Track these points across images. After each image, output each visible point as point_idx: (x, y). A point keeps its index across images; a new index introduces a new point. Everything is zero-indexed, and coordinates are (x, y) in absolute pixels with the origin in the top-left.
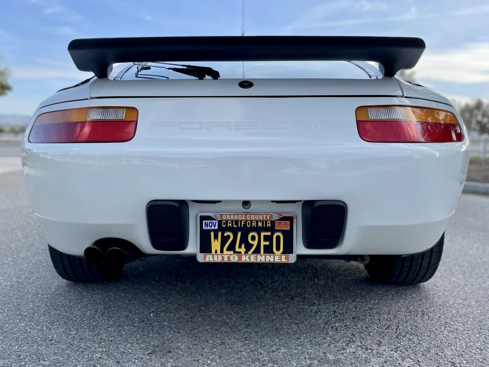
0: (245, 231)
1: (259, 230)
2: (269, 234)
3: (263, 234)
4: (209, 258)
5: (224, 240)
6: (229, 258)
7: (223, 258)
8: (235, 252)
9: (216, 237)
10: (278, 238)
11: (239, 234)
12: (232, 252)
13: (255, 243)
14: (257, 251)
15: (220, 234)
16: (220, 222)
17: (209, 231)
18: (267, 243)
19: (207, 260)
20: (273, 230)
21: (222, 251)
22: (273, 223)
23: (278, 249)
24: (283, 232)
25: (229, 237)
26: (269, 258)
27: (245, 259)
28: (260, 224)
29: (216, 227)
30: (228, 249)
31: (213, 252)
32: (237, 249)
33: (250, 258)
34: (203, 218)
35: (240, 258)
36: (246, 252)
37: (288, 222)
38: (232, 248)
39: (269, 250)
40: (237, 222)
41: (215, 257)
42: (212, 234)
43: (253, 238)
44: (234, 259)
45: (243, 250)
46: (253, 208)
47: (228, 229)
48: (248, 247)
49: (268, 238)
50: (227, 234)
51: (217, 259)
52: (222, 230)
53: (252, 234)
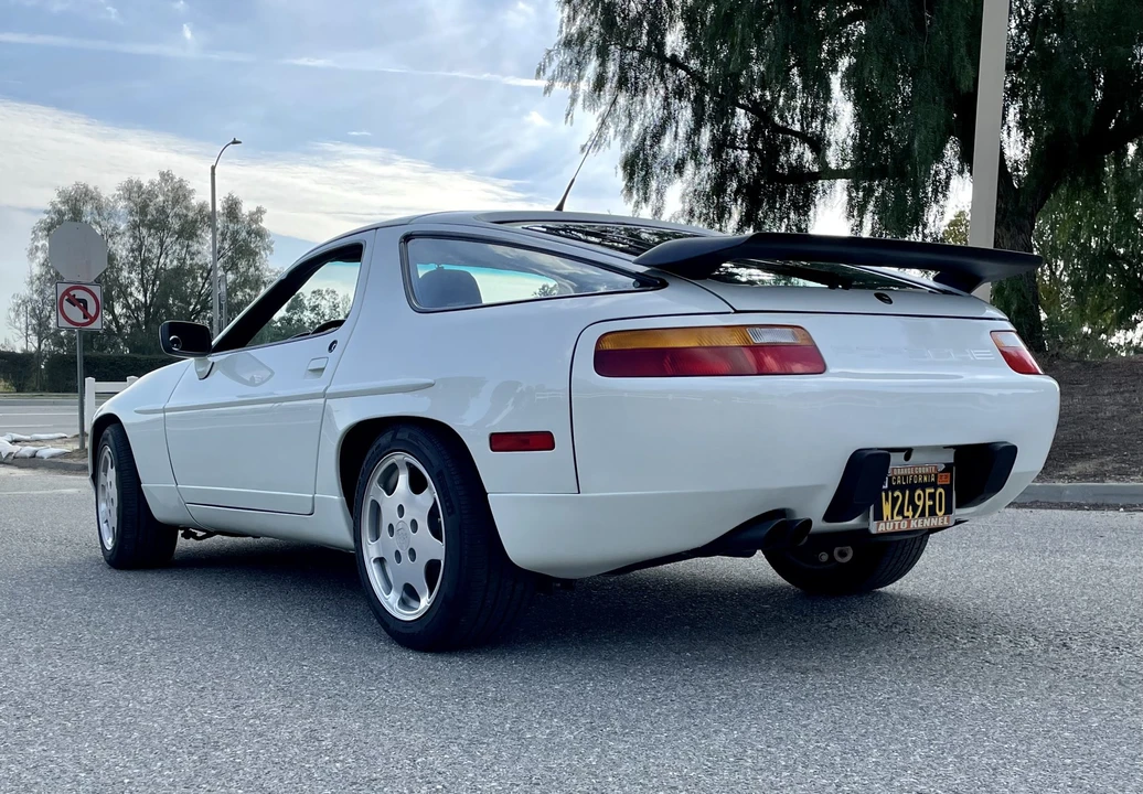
0: (913, 487)
1: (924, 487)
2: (933, 491)
3: (928, 491)
4: (882, 528)
5: (895, 500)
6: (899, 525)
7: (894, 526)
8: (904, 517)
9: (887, 499)
10: (940, 494)
11: (907, 493)
12: (901, 518)
13: (920, 503)
14: (922, 514)
15: (890, 494)
16: (890, 479)
18: (931, 503)
19: (880, 530)
20: (936, 485)
21: (892, 517)
22: (936, 476)
23: (940, 510)
24: (944, 487)
25: (898, 498)
26: (934, 522)
27: (913, 525)
28: (925, 479)
29: (887, 486)
30: (898, 514)
31: (885, 519)
32: (906, 514)
33: (917, 523)
35: (908, 524)
36: (913, 516)
37: (949, 475)
38: (901, 512)
39: (933, 513)
40: (905, 478)
41: (887, 525)
42: (883, 494)
43: (919, 497)
44: (904, 526)
45: (910, 514)
46: (914, 457)
47: (897, 487)
48: (915, 508)
49: (932, 496)
50: (897, 493)
51: (890, 528)
52: (892, 488)
53: (919, 492)
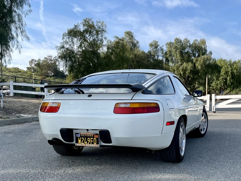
0: (87, 137)
1: (90, 137)
2: (93, 138)
3: (91, 138)
4: (78, 145)
5: (82, 140)
6: (83, 145)
7: (81, 145)
8: (84, 143)
9: (80, 139)
10: (95, 140)
11: (85, 138)
12: (83, 143)
13: (89, 141)
14: (90, 143)
15: (80, 138)
16: (80, 135)
17: (78, 137)
18: (92, 141)
19: (77, 145)
20: (93, 137)
21: (81, 143)
22: (94, 135)
23: (95, 143)
24: (96, 138)
25: (83, 139)
26: (93, 145)
27: (87, 145)
28: (90, 136)
29: (80, 136)
30: (83, 142)
31: (79, 143)
32: (85, 143)
33: (88, 145)
34: (76, 134)
35: (85, 145)
36: (87, 143)
37: (98, 135)
39: (93, 143)
40: (85, 135)
41: (79, 144)
42: (79, 138)
43: (89, 139)
45: (86, 143)
46: (89, 131)
47: (82, 137)
49: (92, 140)
50: (82, 138)
51: (80, 145)
52: (81, 137)
53: (88, 138)
